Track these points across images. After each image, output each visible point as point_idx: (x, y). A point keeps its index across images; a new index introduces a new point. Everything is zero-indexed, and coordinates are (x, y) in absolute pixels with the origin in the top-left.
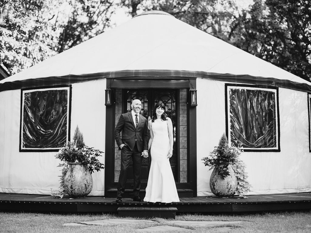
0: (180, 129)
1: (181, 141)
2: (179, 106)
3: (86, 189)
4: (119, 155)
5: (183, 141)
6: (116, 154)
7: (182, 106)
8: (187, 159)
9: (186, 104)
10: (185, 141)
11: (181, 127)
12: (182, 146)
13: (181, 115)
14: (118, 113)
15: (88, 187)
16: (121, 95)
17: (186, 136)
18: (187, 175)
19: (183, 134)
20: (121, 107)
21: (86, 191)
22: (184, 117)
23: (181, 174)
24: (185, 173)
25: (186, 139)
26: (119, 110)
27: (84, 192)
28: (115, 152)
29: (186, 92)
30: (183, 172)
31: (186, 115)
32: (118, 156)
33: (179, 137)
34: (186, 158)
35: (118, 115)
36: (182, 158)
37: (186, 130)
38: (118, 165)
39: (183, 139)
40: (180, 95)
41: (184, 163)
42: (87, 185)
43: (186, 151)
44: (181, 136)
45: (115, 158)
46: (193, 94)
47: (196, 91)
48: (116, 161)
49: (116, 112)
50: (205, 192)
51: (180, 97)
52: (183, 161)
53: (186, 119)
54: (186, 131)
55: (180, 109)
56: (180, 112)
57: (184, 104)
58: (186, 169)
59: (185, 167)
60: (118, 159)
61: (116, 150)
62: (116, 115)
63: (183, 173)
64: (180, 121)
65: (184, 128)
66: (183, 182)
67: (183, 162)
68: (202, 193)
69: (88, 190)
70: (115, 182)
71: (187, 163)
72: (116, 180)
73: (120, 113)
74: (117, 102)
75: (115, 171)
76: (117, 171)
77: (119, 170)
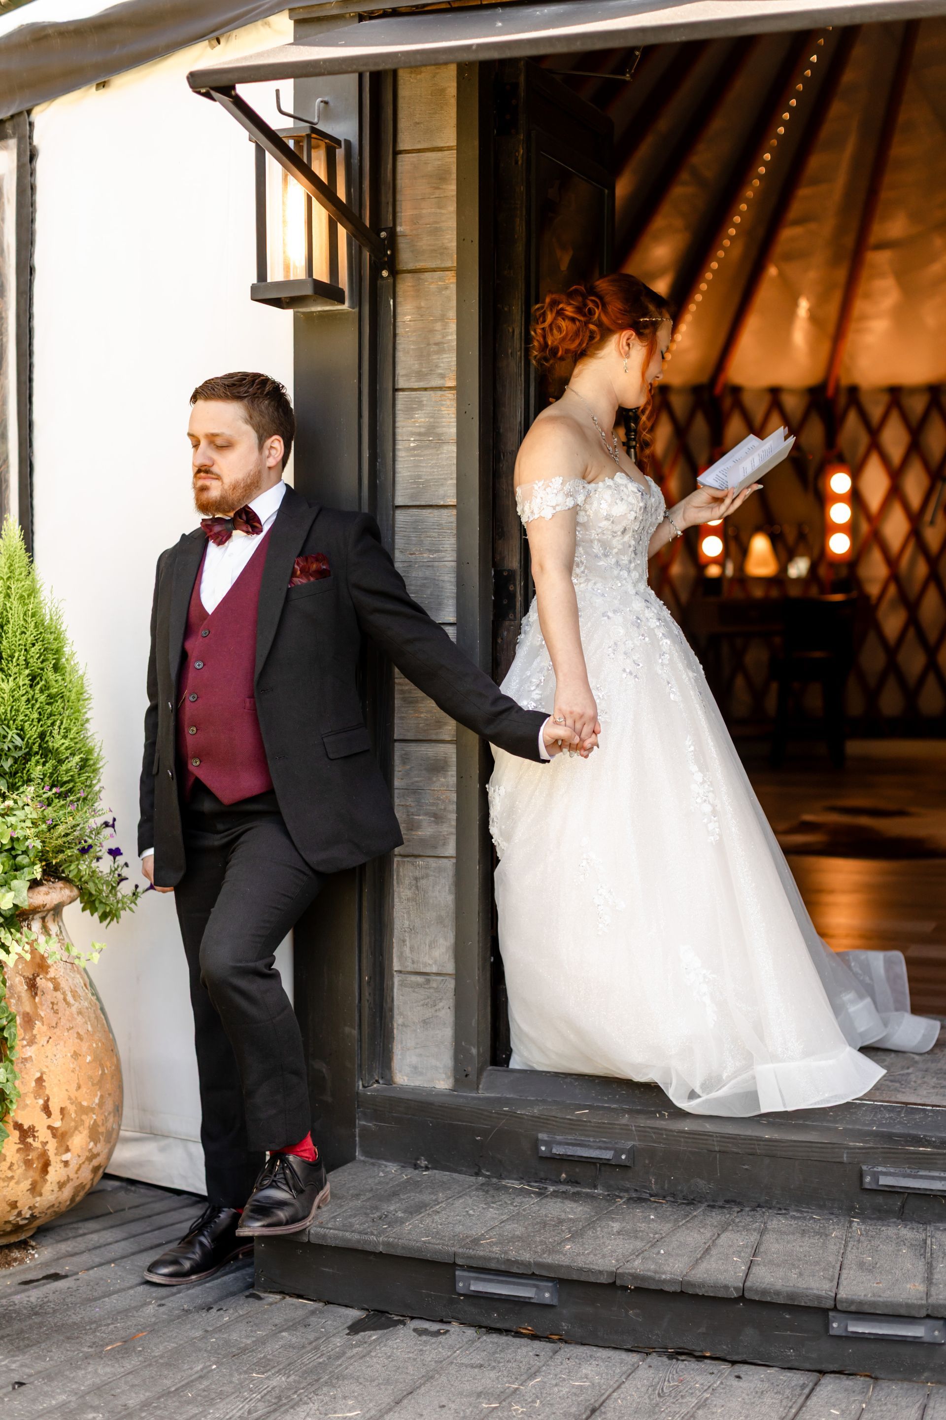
3: (33, 1174)
4: (438, 818)
14: (420, 376)
15: (52, 1147)
16: (453, 190)
20: (452, 315)
21: (34, 1189)
26: (429, 350)
27: (14, 1205)
28: (399, 782)
32: (428, 829)
35: (421, 405)
38: (428, 915)
42: (43, 1134)
48: (407, 873)
49: (400, 370)
60: (428, 849)
61: (406, 759)
62: (400, 406)
69: (55, 1173)
72: (407, 1070)
73: (443, 376)
74: (411, 266)
75: (400, 972)
76: (420, 979)
77: (434, 969)
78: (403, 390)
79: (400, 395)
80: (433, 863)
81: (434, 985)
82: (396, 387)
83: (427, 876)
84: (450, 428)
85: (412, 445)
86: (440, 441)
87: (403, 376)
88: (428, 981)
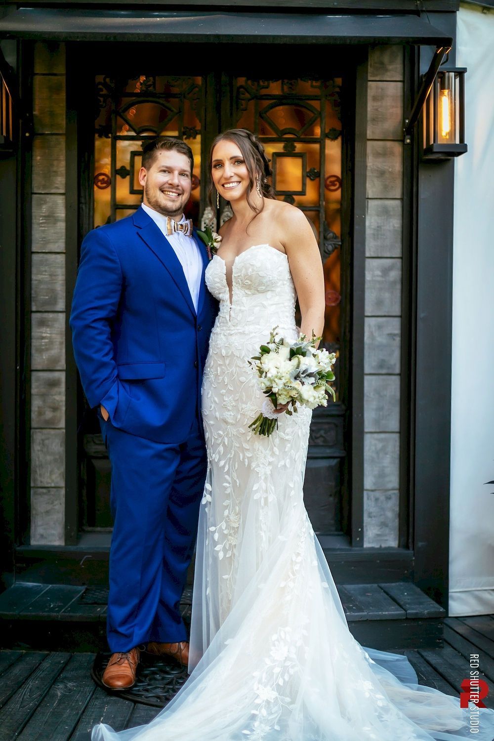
0: (368, 277)
1: (372, 337)
2: (365, 155)
4: (55, 409)
5: (381, 339)
6: (36, 403)
7: (377, 155)
8: (397, 429)
9: (397, 148)
10: (391, 336)
11: (369, 264)
12: (374, 364)
13: (372, 204)
14: (45, 187)
16: (63, 95)
17: (396, 309)
18: (397, 509)
19: (379, 303)
20: (63, 157)
22: (385, 212)
23: (369, 505)
24: (388, 498)
25: (395, 326)
26: (49, 175)
28: (34, 391)
29: (400, 85)
30: (377, 494)
31: (398, 203)
32: (49, 415)
33: (363, 316)
34: (394, 422)
35: (45, 202)
36: (377, 422)
37: (394, 282)
38: (49, 458)
39: (380, 327)
40: (369, 98)
41: (383, 449)
43: (393, 387)
44: (369, 309)
45: (34, 424)
46: (443, 88)
47: (461, 73)
48: (37, 437)
49: (35, 184)
50: (487, 596)
51: (369, 109)
52: (380, 440)
53: (395, 223)
54: (398, 286)
55: (369, 173)
56: (368, 185)
57: (389, 144)
58: (393, 480)
59: (388, 471)
60: (49, 425)
61: (38, 379)
62: (34, 203)
63: (377, 500)
64: (369, 232)
65: (385, 271)
66: (377, 546)
67: (380, 445)
68: (472, 601)
70: (34, 542)
71: (397, 449)
72: (38, 537)
73: (57, 188)
74: (40, 132)
75: (34, 487)
76: (44, 491)
77: (53, 485)
78: (36, 194)
79: (34, 196)
80: (52, 432)
81: (53, 493)
82: (32, 192)
83: (48, 439)
84: (61, 213)
85: (41, 221)
86: (56, 220)
87: (36, 187)
88: (49, 491)
